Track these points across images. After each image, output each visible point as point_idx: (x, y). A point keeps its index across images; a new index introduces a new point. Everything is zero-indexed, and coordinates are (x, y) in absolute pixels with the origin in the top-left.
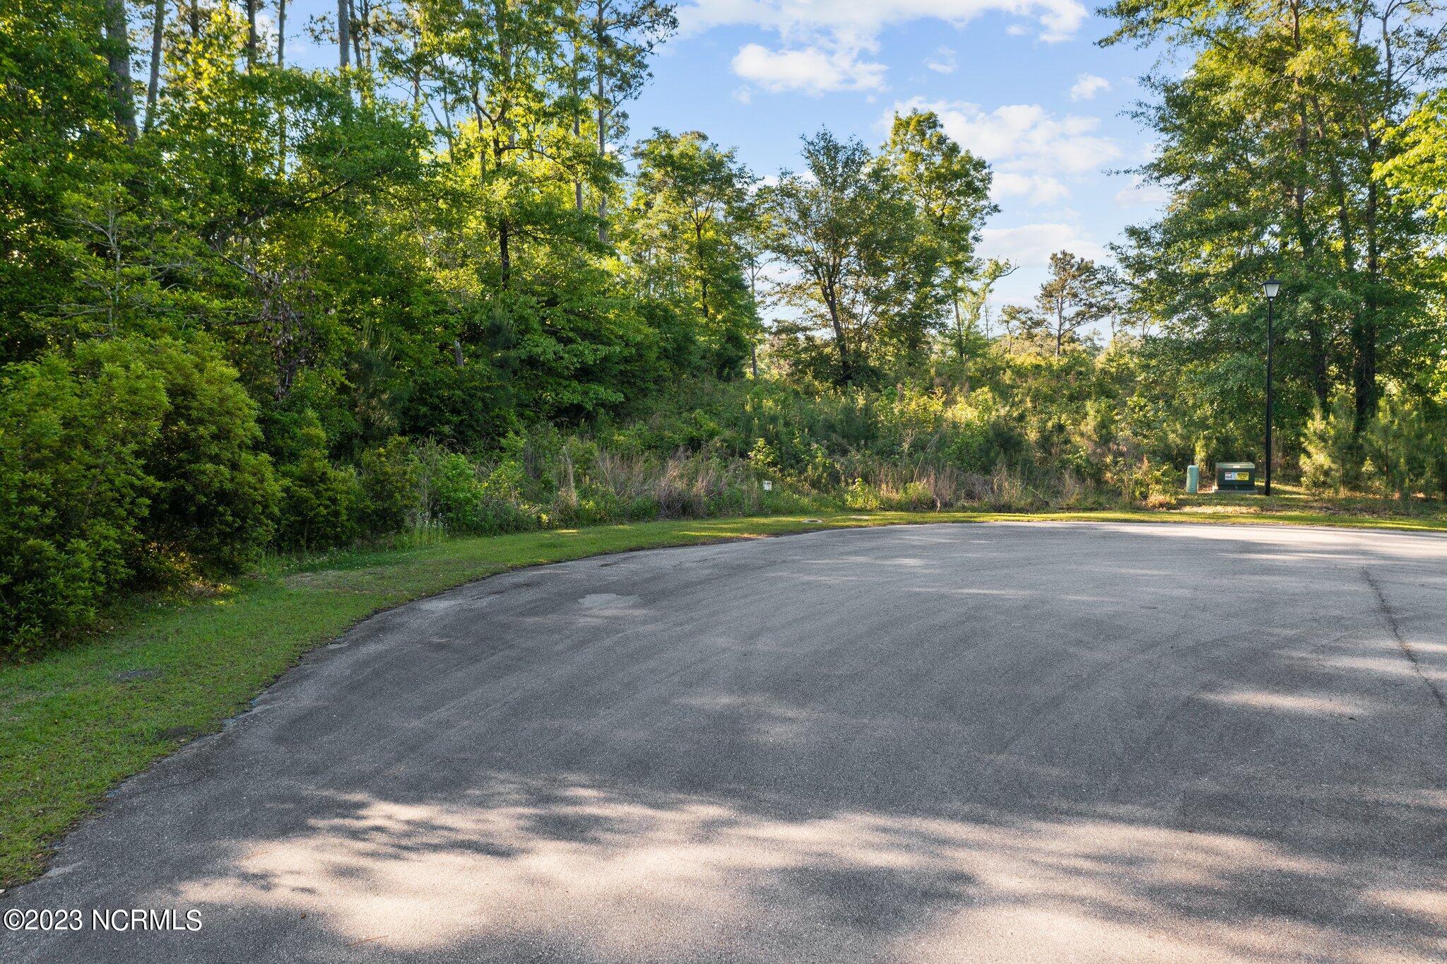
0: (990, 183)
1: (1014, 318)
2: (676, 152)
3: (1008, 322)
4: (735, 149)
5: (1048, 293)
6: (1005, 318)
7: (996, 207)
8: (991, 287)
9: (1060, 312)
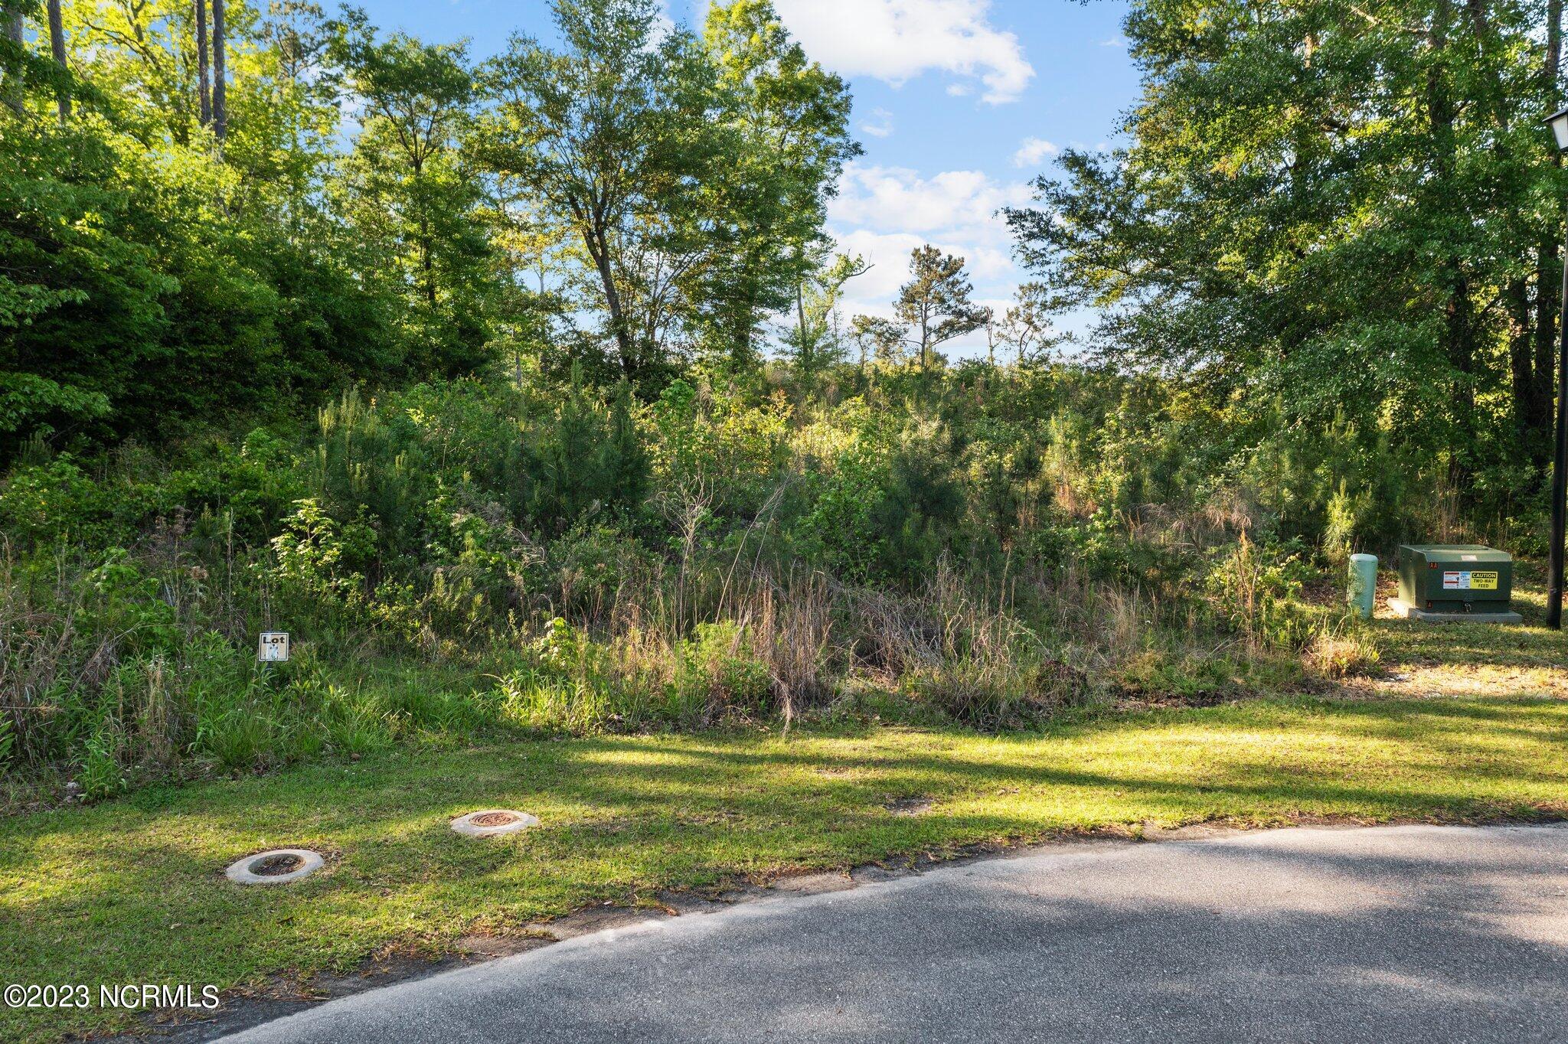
0: (848, 111)
1: (867, 331)
2: (377, 45)
3: (859, 335)
4: (469, 40)
5: (910, 297)
6: (857, 330)
7: (856, 146)
8: (840, 289)
9: (924, 322)
